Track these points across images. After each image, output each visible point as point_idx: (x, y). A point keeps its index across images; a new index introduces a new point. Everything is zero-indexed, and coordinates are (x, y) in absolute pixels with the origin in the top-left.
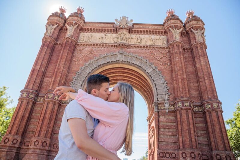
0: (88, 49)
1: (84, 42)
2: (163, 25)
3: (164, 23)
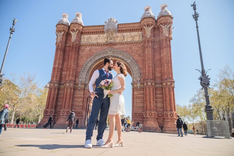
0: (88, 48)
1: (84, 43)
2: (140, 23)
3: (141, 21)
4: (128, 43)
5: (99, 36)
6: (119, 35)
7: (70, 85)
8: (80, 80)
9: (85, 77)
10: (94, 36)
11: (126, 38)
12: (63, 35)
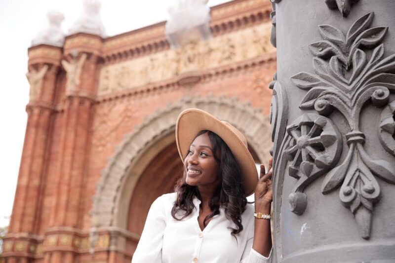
4: (246, 67)
5: (152, 60)
6: (216, 42)
7: (58, 243)
8: (95, 220)
9: (109, 209)
10: (136, 64)
11: (238, 50)
12: (45, 78)
